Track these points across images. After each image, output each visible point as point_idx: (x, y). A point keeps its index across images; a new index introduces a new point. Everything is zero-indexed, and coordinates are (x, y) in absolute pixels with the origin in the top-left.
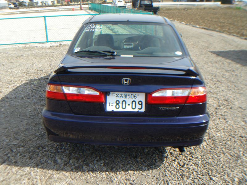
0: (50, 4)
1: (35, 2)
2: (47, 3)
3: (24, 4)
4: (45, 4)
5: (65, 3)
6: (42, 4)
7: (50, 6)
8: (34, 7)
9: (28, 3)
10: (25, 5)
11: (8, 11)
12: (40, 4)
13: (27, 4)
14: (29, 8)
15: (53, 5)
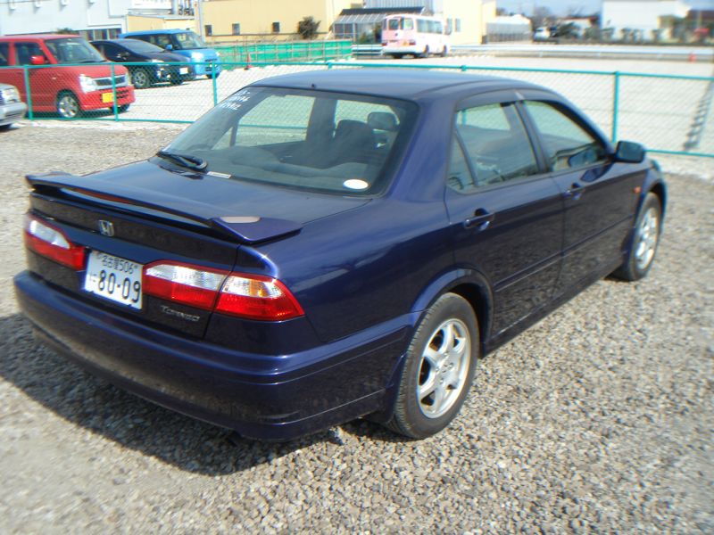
0: (648, 36)
1: (606, 30)
2: (638, 34)
3: (575, 31)
4: (632, 35)
5: (692, 39)
6: (625, 36)
7: (648, 43)
8: (602, 42)
9: (587, 29)
10: (576, 36)
11: (529, 46)
12: (617, 35)
13: (581, 33)
14: (587, 43)
15: (656, 42)
